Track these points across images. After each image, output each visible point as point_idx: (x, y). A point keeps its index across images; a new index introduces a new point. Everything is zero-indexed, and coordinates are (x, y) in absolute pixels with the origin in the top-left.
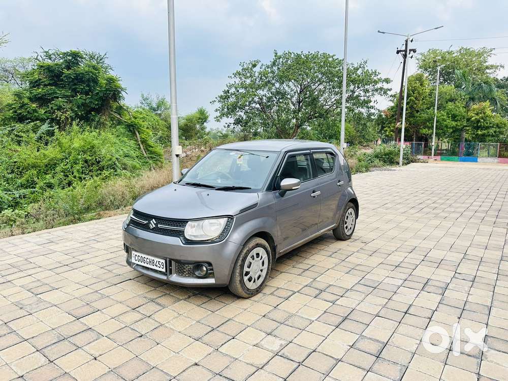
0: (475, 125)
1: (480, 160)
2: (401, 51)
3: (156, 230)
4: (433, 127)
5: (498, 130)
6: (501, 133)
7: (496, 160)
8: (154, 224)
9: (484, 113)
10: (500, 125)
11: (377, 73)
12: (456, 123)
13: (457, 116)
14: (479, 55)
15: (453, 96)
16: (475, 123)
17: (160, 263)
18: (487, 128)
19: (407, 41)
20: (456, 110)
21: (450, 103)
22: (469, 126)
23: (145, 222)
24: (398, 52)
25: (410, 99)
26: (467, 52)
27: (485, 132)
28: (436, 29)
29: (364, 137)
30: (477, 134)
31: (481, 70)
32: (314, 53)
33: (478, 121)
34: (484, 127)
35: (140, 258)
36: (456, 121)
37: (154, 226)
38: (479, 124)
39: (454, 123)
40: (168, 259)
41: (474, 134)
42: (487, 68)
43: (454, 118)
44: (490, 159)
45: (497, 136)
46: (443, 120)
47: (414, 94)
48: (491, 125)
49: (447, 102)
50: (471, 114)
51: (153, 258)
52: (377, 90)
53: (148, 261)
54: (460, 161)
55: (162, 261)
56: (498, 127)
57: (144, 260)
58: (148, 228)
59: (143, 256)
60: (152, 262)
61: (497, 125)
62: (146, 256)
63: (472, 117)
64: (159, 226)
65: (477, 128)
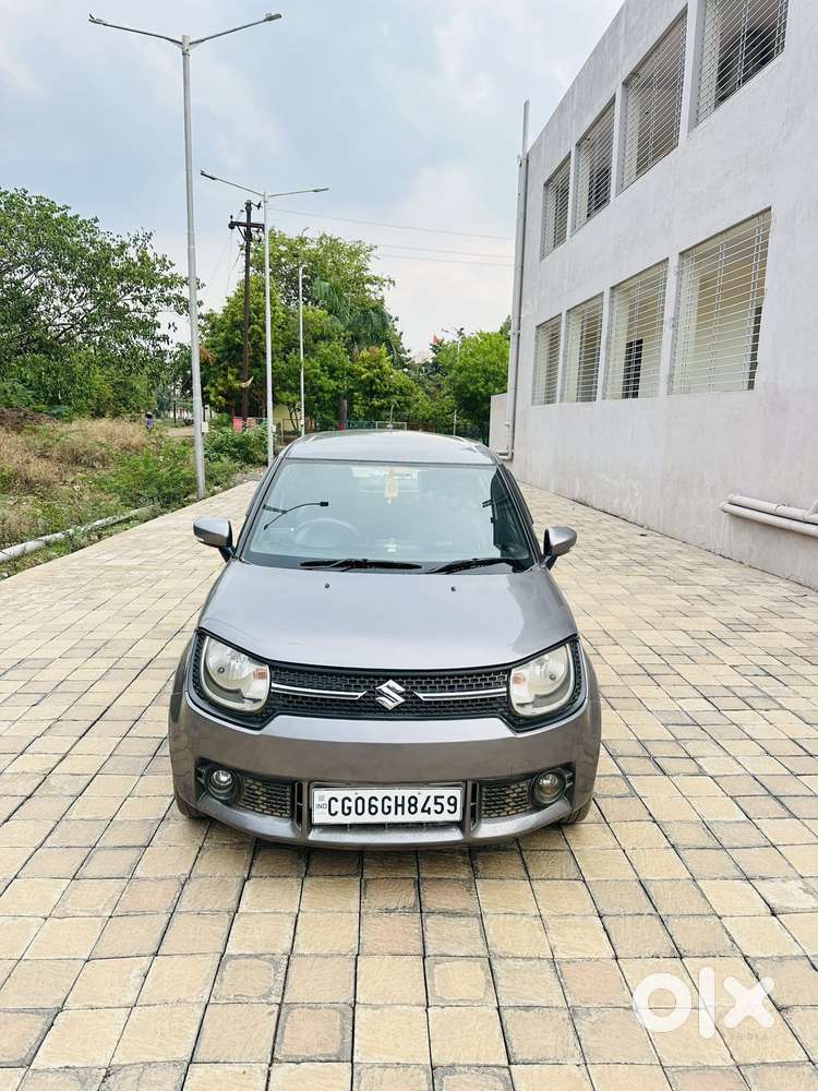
0: (368, 389)
2: (239, 224)
4: (300, 387)
5: (403, 399)
6: (408, 405)
8: (400, 694)
9: (380, 368)
10: (405, 390)
11: (167, 263)
12: (337, 383)
13: (336, 369)
14: (354, 254)
15: (326, 328)
16: (366, 385)
17: (444, 801)
18: (387, 394)
19: (249, 205)
20: (334, 358)
21: (322, 344)
22: (357, 391)
23: (360, 695)
24: (232, 226)
25: (253, 329)
26: (333, 246)
27: (384, 401)
28: (315, 191)
29: (124, 400)
30: (372, 406)
31: (360, 281)
32: (12, 192)
33: (372, 382)
34: (381, 393)
35: (352, 804)
36: (335, 379)
37: (401, 700)
38: (374, 388)
39: (333, 384)
40: (470, 784)
41: (367, 405)
42: (369, 281)
43: (332, 371)
45: (402, 410)
46: (316, 375)
47: (258, 318)
48: (392, 390)
49: (316, 341)
50: (358, 367)
51: (408, 793)
52: (168, 301)
53: (392, 804)
55: (447, 793)
56: (402, 394)
57: (370, 806)
58: (370, 709)
59: (366, 794)
60: (407, 805)
61: (401, 389)
62: (380, 793)
63: (361, 373)
64: (421, 695)
65: (372, 394)
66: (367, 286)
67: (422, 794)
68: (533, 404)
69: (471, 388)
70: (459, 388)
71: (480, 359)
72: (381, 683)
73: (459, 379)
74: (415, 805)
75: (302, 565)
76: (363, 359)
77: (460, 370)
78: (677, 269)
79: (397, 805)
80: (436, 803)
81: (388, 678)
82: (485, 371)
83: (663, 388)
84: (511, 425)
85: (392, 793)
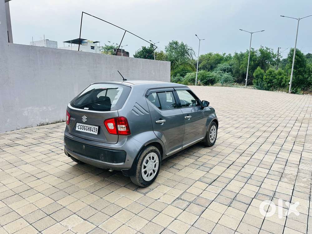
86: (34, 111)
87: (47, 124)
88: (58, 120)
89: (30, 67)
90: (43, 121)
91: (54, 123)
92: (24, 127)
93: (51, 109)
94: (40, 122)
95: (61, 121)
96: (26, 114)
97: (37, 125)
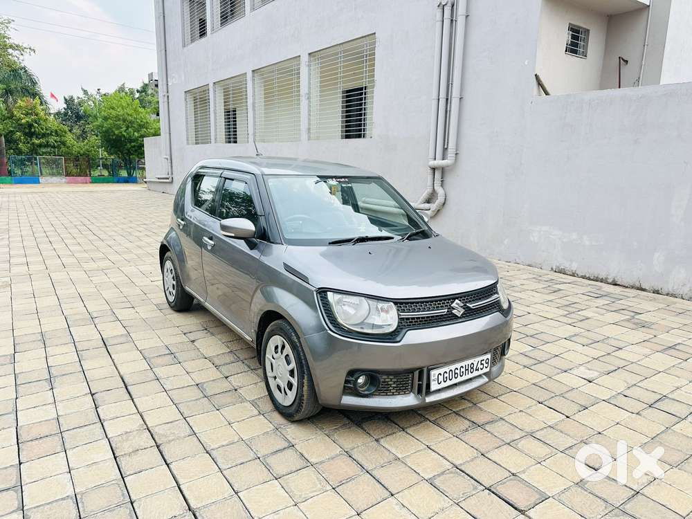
0: (28, 131)
1: (43, 180)
3: (470, 314)
5: (58, 139)
6: (63, 144)
7: (64, 179)
8: (462, 307)
9: (36, 115)
10: (59, 132)
16: (25, 128)
17: (484, 362)
18: (44, 135)
23: (446, 310)
27: (43, 141)
30: (33, 144)
33: (30, 126)
34: (39, 135)
35: (448, 375)
37: (463, 310)
38: (33, 130)
41: (29, 143)
44: (55, 179)
45: (59, 147)
48: (49, 132)
50: (17, 113)
53: (464, 370)
54: (16, 183)
55: (485, 357)
56: (57, 134)
57: (455, 374)
58: (450, 318)
59: (453, 367)
60: (470, 369)
61: (56, 131)
62: (458, 365)
63: (20, 119)
64: (471, 306)
65: (31, 135)
66: (10, 51)
67: (475, 361)
68: (188, 144)
69: (116, 132)
70: (107, 132)
71: (120, 112)
72: (452, 303)
73: (105, 125)
74: (473, 368)
75: (330, 243)
76: (20, 107)
77: (106, 119)
78: (307, 63)
79: (466, 370)
80: (481, 364)
81: (454, 299)
82: (124, 120)
83: (304, 136)
84: (169, 157)
85: (463, 364)
86: (551, 236)
87: (573, 275)
88: (602, 276)
89: (562, 141)
90: (566, 265)
91: (589, 279)
92: (528, 263)
93: (587, 243)
94: (558, 265)
95: (610, 281)
96: (536, 238)
97: (552, 269)
